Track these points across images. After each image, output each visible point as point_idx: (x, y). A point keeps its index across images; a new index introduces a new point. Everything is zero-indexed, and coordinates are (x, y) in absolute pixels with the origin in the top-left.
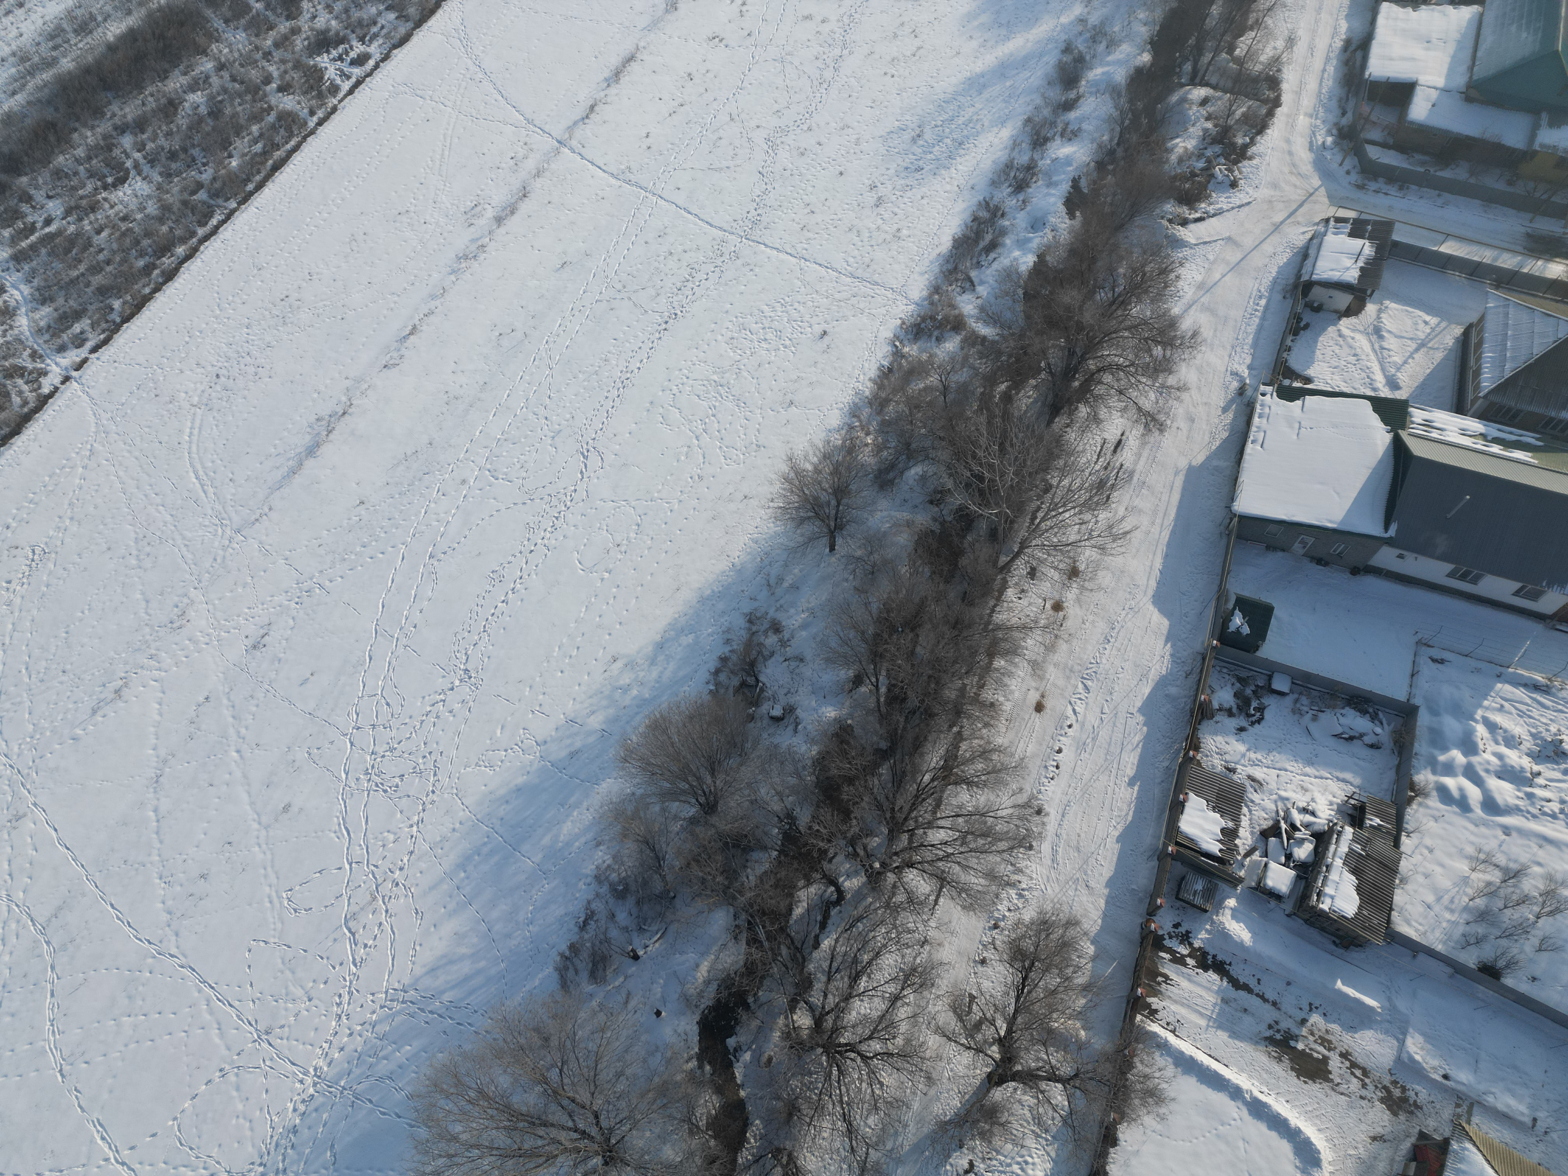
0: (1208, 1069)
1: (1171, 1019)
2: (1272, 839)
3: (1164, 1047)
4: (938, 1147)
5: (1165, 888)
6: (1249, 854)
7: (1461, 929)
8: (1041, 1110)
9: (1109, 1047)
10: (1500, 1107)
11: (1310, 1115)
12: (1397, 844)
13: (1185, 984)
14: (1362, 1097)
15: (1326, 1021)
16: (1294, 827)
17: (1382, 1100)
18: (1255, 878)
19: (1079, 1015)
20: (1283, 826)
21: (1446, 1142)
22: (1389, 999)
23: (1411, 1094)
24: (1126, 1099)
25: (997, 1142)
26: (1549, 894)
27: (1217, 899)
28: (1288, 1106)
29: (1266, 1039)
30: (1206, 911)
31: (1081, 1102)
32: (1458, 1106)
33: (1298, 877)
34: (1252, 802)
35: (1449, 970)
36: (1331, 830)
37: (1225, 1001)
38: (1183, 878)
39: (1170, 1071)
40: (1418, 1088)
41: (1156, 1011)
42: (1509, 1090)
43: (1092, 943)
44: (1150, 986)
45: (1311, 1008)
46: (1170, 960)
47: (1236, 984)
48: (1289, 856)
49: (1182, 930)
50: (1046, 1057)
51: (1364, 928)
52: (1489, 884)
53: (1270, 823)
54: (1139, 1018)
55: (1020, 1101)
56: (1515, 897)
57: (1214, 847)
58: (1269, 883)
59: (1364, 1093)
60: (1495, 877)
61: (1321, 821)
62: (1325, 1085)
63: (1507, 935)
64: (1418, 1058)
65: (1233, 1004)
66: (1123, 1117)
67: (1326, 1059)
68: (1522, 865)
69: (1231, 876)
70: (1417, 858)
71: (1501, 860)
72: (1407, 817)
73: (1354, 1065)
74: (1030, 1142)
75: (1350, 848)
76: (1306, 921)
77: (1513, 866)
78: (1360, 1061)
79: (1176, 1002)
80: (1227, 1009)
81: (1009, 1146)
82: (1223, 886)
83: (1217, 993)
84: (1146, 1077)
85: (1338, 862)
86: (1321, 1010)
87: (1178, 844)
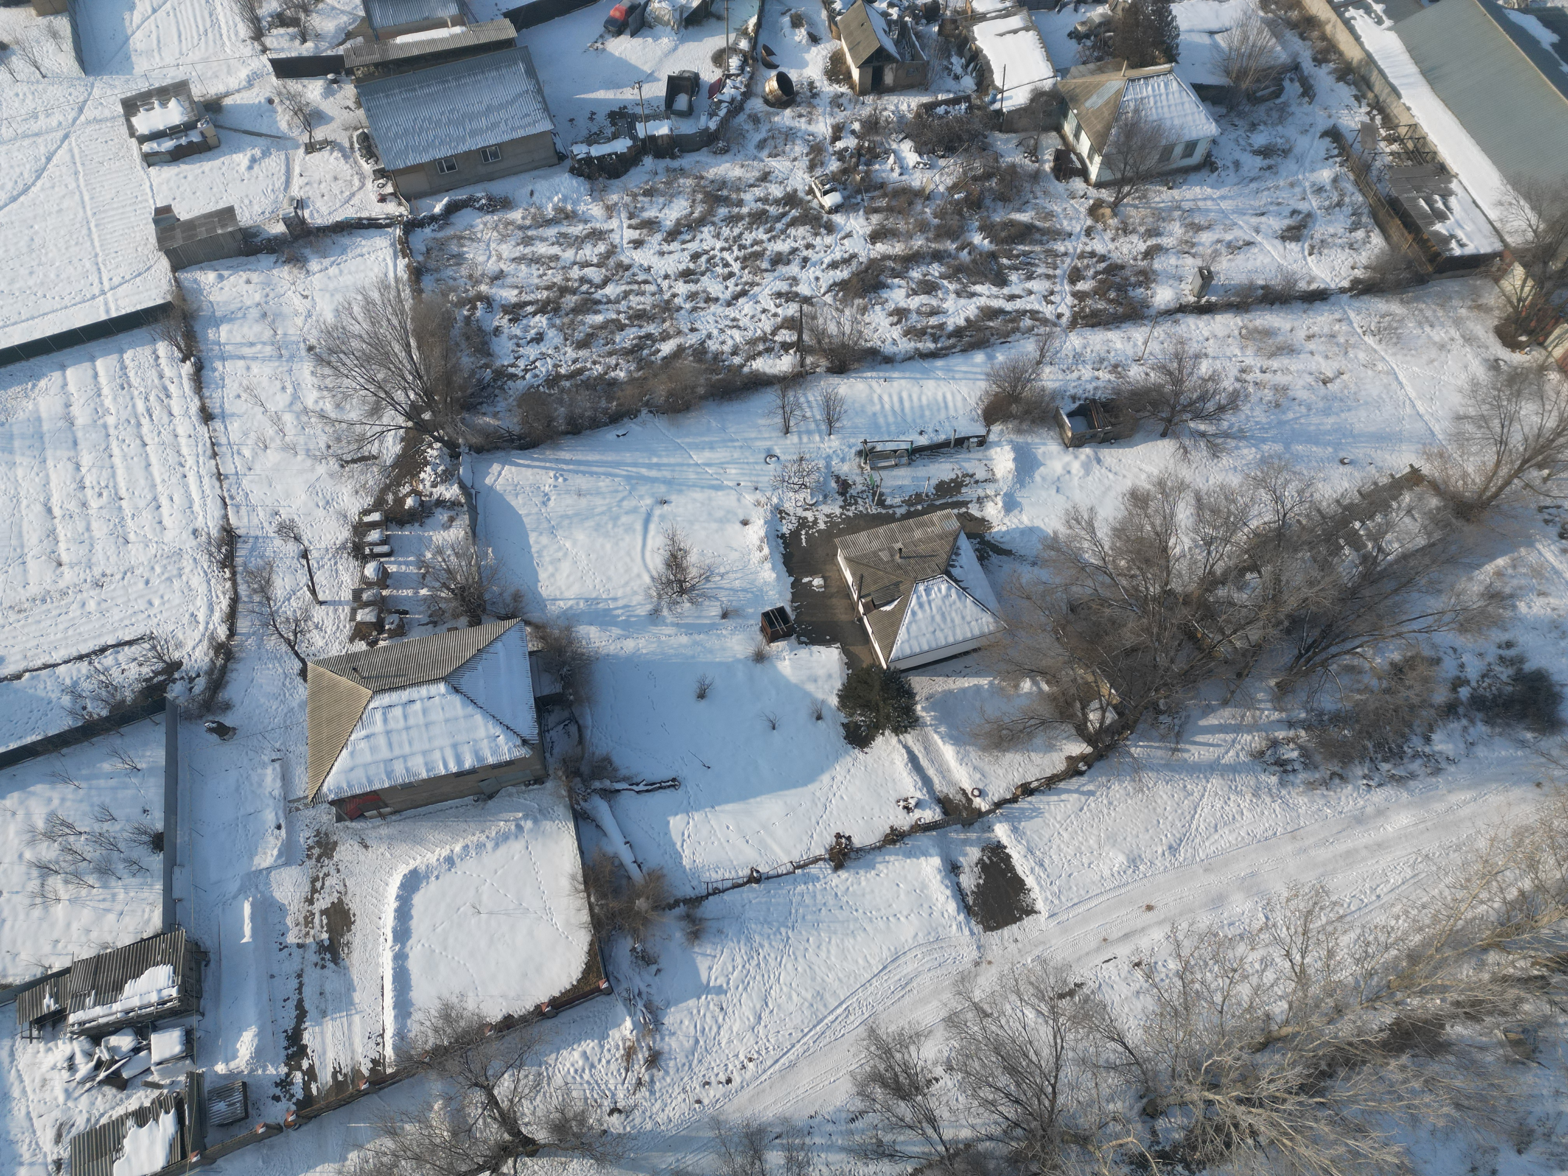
0: (395, 989)
1: (372, 1044)
2: (125, 1075)
3: (401, 1035)
4: (620, 1150)
5: (243, 1133)
6: (155, 1086)
7: (129, 880)
8: (527, 1091)
9: (433, 1075)
10: (279, 784)
11: (380, 898)
12: (66, 971)
13: (330, 1055)
14: (338, 871)
15: (288, 930)
16: (99, 1065)
17: (331, 857)
18: (180, 1064)
19: (422, 1120)
20: (102, 1075)
21: (332, 803)
22: (235, 897)
23: (309, 842)
24: (466, 1032)
25: (579, 1106)
26: (50, 836)
27: (224, 1083)
28: (383, 916)
29: (336, 964)
30: (244, 1084)
31: (496, 1065)
32: (298, 809)
33: (155, 1029)
34: (88, 1120)
35: (177, 870)
36: (81, 1033)
37: (324, 1014)
38: (221, 1125)
39: (417, 1016)
40: (302, 840)
41: (373, 1061)
42: (260, 785)
43: (346, 1159)
44: (353, 1081)
45: (283, 947)
46: (316, 1081)
47: (302, 1014)
48: (136, 1050)
49: (277, 1091)
50: (481, 1121)
51: (175, 950)
52: (66, 882)
53: (106, 1089)
54: (389, 1071)
55: (533, 1113)
56: (70, 858)
57: (167, 1122)
58: (177, 1049)
59: (333, 872)
60: (56, 883)
61: (78, 1047)
62: (346, 900)
63: (113, 846)
64: (275, 852)
65: (323, 1006)
66: (483, 1026)
67: (323, 912)
68: (30, 867)
69: (191, 1087)
70: (71, 948)
71: (34, 885)
72: (28, 978)
73: (314, 891)
74: (558, 1080)
75: (95, 1005)
76: (199, 997)
77: (35, 873)
78: (307, 888)
79: (353, 1052)
80: (330, 1008)
81: (575, 1094)
82: (207, 1086)
83: (321, 1024)
84: (436, 1030)
85: (117, 1007)
86: (281, 939)
87: (184, 1156)
